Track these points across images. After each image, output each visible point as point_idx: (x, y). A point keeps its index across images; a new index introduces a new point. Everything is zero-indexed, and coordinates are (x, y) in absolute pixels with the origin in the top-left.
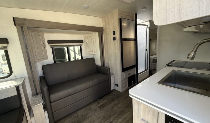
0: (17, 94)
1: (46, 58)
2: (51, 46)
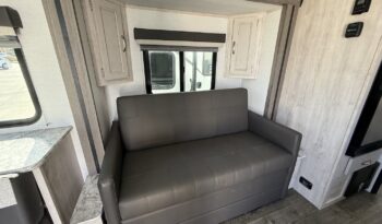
0: (15, 203)
1: (129, 77)
2: (141, 45)
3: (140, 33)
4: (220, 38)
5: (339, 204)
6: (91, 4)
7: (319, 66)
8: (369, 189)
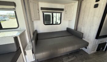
0: (14, 42)
1: (39, 19)
2: (42, 11)
3: (42, 9)
4: (62, 10)
5: (95, 53)
6: (31, 2)
7: (88, 16)
8: (104, 50)
